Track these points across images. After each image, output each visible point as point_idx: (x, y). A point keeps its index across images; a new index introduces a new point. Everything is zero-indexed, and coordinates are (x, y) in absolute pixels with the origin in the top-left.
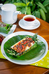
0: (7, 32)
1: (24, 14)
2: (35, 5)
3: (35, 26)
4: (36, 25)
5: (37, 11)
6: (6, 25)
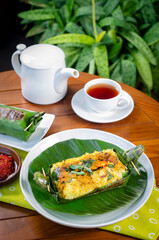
2: (121, 40)
5: (126, 58)
6: (24, 114)
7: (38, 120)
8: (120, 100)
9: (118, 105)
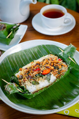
0: (7, 41)
1: (45, 2)
3: (65, 26)
4: (68, 26)
6: (6, 26)
7: (16, 30)
8: (66, 19)
9: (65, 23)
